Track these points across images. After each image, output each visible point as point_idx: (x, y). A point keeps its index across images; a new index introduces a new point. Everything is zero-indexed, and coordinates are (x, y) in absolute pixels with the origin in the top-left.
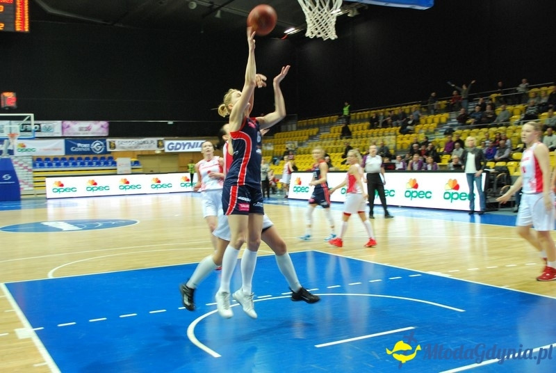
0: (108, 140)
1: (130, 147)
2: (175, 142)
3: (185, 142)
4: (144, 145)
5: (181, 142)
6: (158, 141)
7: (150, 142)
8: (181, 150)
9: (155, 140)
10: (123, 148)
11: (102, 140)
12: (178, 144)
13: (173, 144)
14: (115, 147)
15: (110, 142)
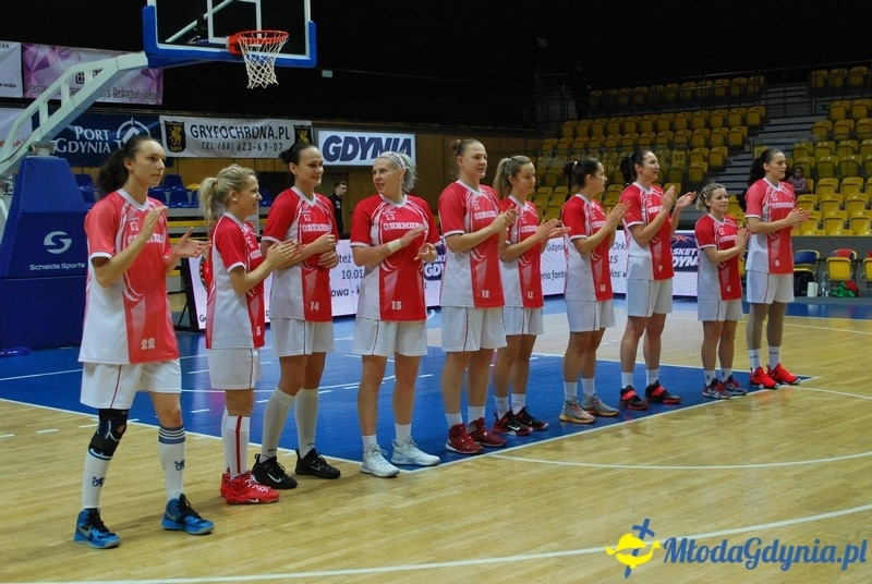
0: (163, 119)
1: (227, 146)
2: (342, 135)
3: (367, 136)
4: (263, 141)
5: (357, 135)
6: (298, 130)
7: (276, 134)
8: (356, 161)
9: (289, 125)
10: (206, 147)
11: (146, 120)
12: (349, 140)
13: (337, 140)
14: (183, 145)
15: (169, 126)
